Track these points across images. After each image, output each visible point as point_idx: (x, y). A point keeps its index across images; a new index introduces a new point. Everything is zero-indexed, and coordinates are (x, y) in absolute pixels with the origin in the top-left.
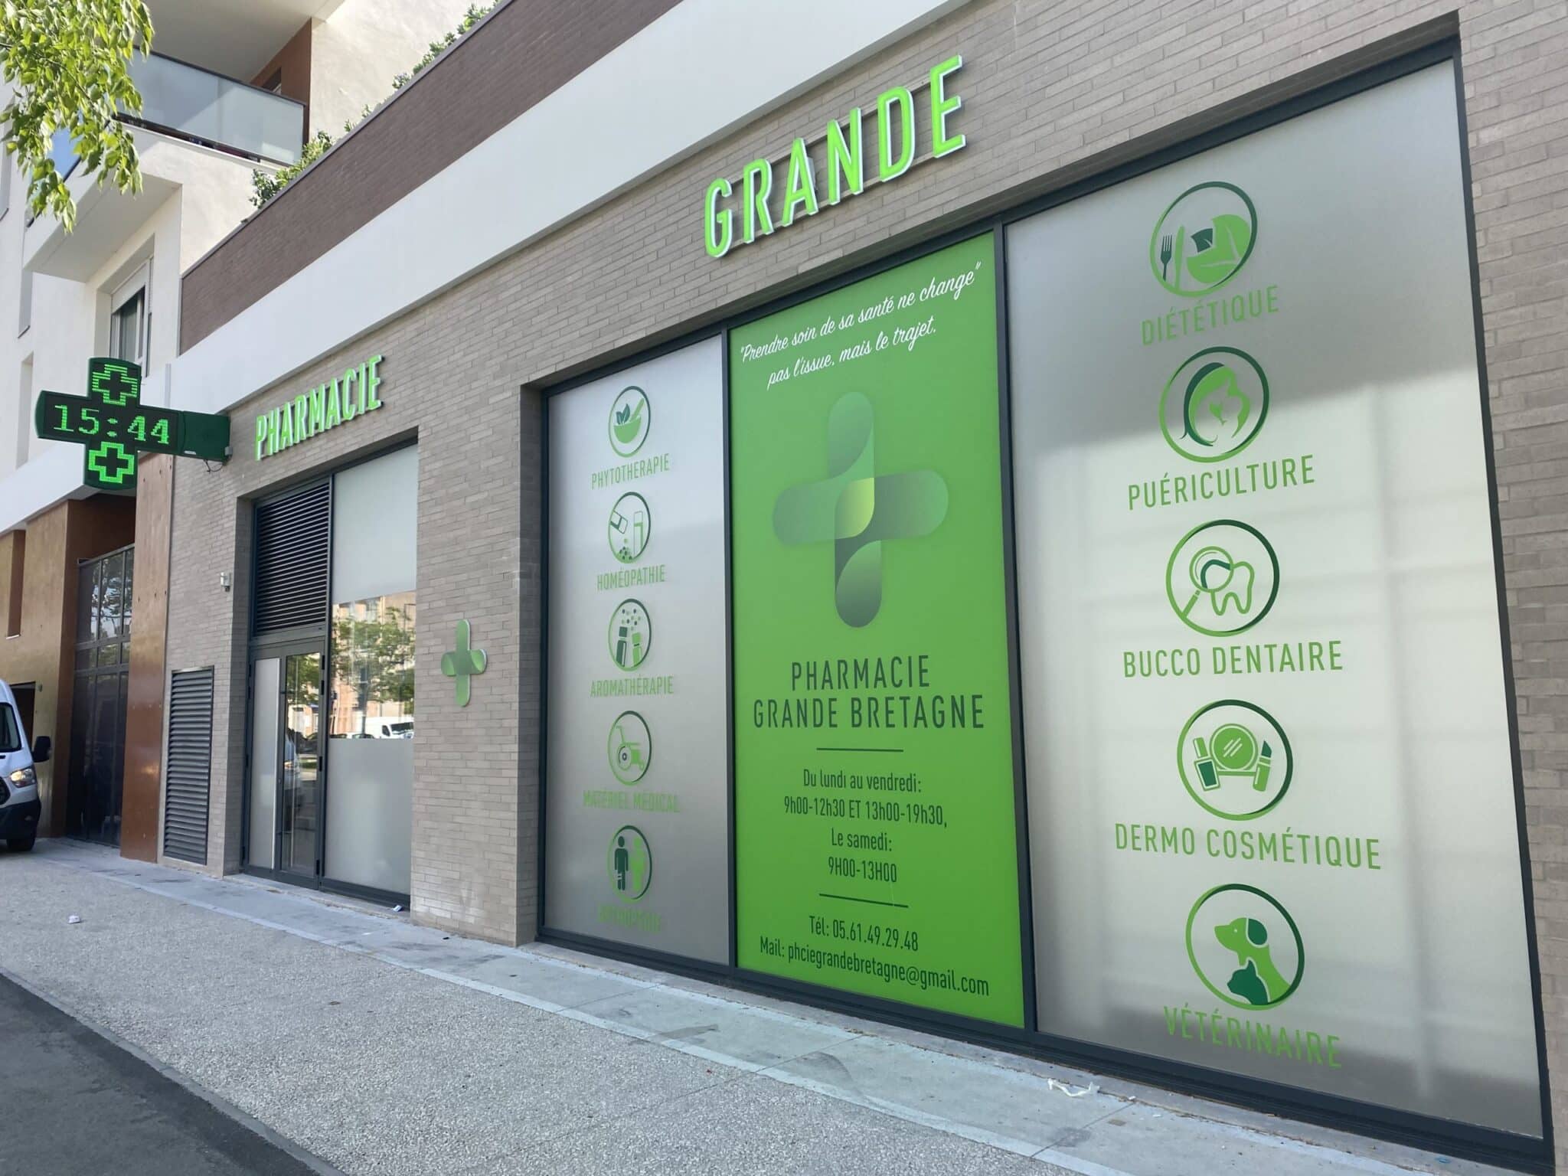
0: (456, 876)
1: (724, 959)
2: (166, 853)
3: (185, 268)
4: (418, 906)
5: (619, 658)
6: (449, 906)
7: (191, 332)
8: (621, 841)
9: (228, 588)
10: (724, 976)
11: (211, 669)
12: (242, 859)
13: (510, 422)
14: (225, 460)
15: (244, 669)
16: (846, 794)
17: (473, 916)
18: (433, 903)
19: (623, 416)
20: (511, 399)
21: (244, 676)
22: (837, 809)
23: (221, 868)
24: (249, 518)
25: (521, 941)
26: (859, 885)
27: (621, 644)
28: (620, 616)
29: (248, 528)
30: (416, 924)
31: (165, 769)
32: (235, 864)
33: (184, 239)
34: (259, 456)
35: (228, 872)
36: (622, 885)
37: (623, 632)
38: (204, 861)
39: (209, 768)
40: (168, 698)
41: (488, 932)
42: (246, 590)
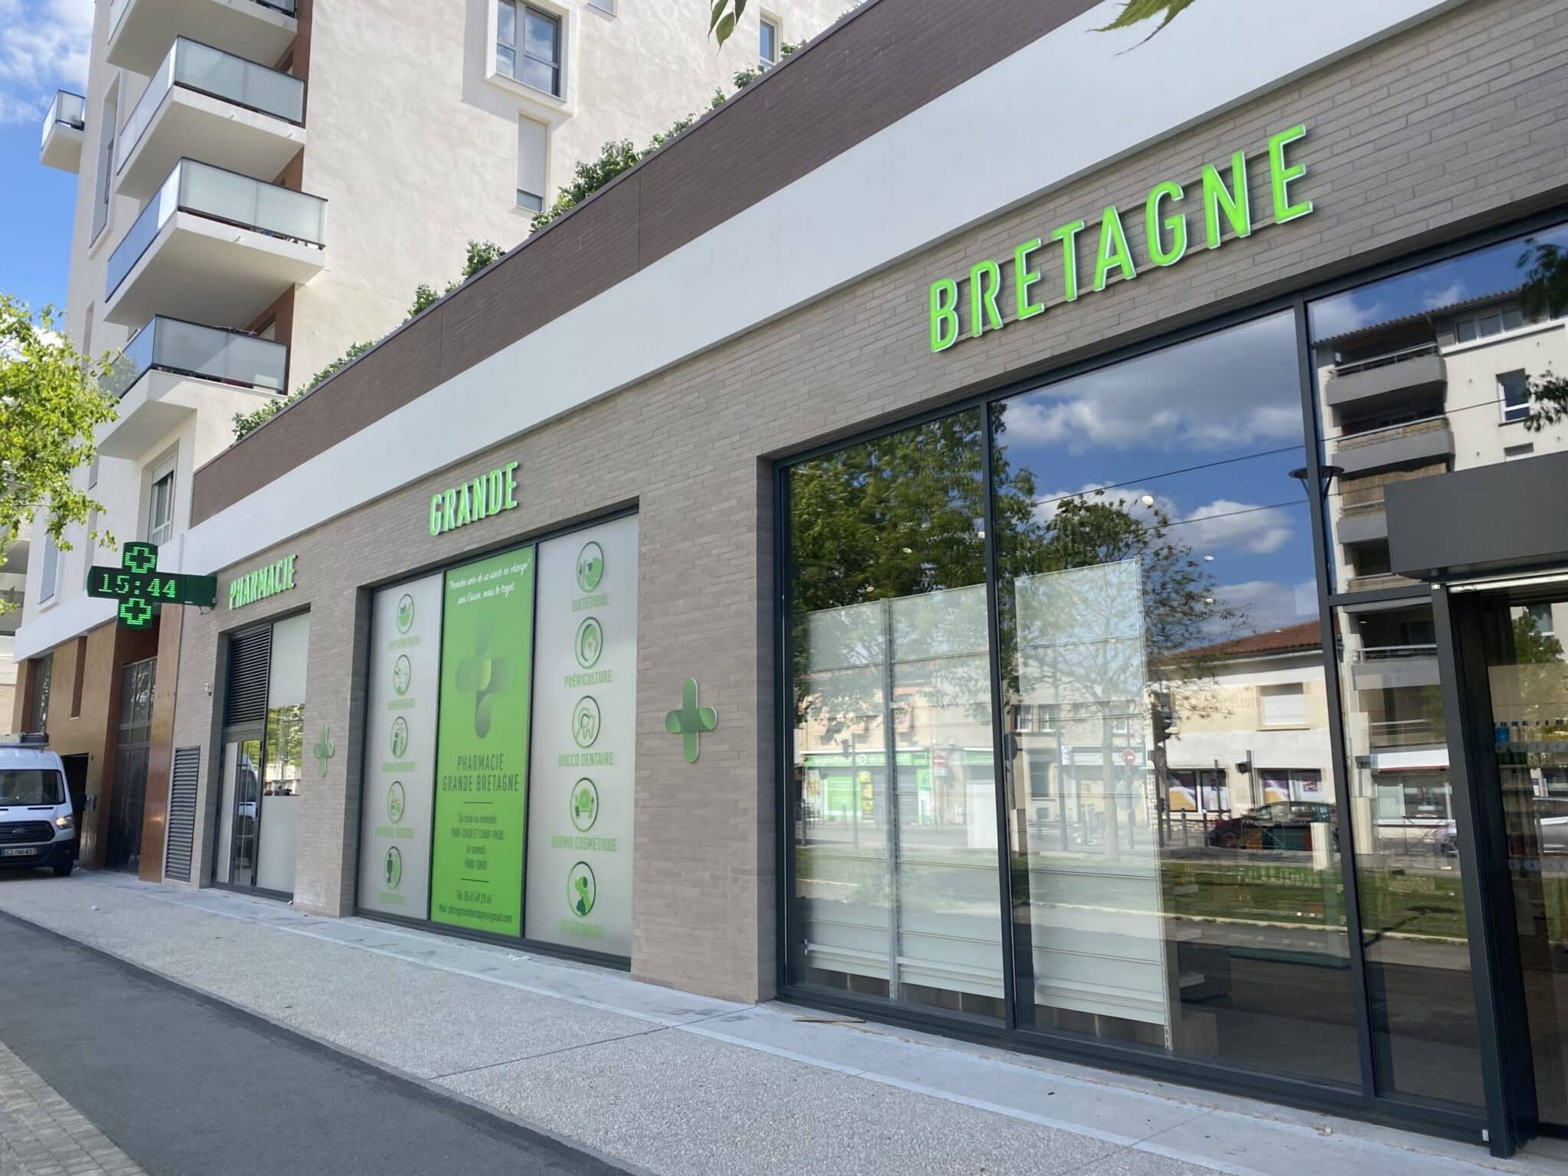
0: (315, 879)
1: (424, 917)
2: (167, 876)
3: (197, 467)
4: (297, 899)
5: (394, 751)
6: (310, 898)
7: (199, 514)
8: (390, 856)
9: (210, 694)
10: (424, 925)
11: (198, 749)
12: (211, 878)
13: (351, 607)
14: (213, 606)
15: (219, 748)
16: (472, 826)
17: (321, 903)
18: (304, 897)
19: (403, 610)
20: (352, 593)
21: (218, 754)
22: (469, 834)
23: (198, 884)
24: (226, 647)
25: (343, 915)
26: (475, 873)
27: (396, 742)
28: (396, 727)
29: (225, 652)
30: (296, 910)
31: (168, 817)
32: (207, 881)
33: (197, 446)
34: (231, 607)
35: (202, 886)
36: (389, 880)
37: (397, 735)
38: (188, 879)
39: (194, 816)
40: (172, 768)
41: (328, 911)
42: (222, 695)
